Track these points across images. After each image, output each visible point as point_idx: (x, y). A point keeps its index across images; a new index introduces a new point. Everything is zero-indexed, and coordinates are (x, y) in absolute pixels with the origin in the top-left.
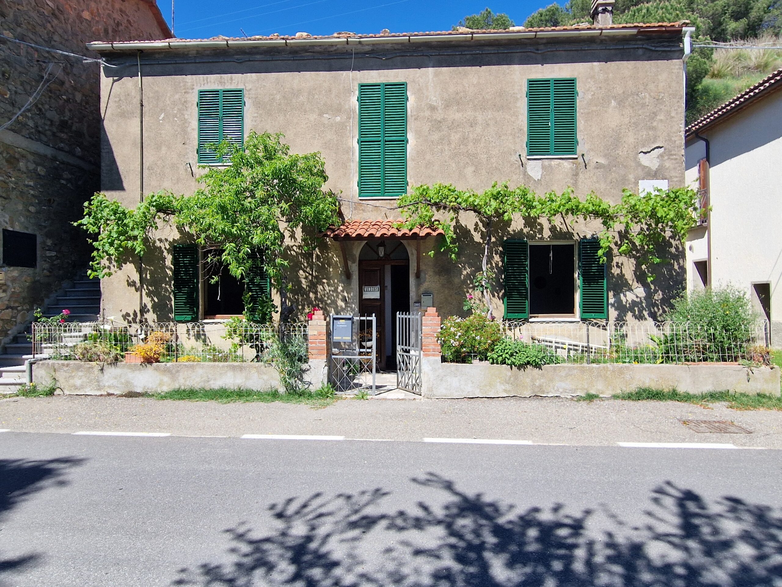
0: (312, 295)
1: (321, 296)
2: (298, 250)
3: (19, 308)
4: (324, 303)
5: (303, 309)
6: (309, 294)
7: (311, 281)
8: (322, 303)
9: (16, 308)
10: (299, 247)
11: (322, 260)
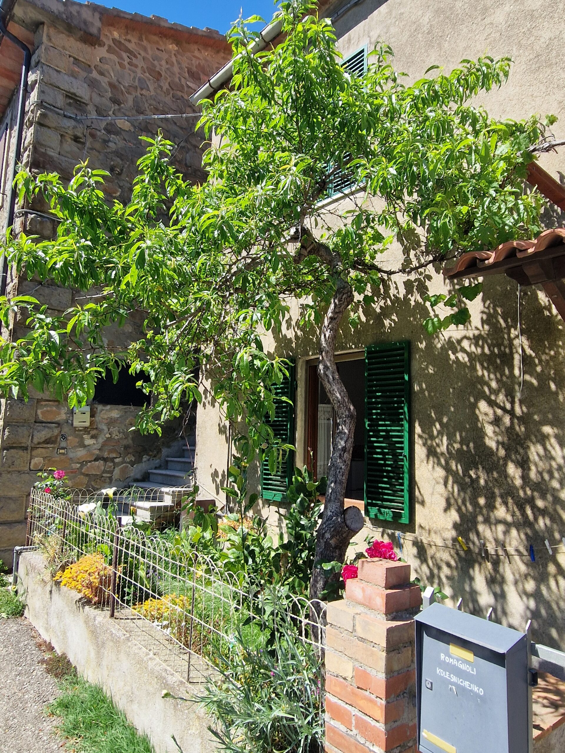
0: (512, 470)
1: (540, 473)
2: (473, 348)
3: (117, 460)
4: (549, 497)
5: (491, 506)
6: (505, 465)
7: (510, 430)
8: (543, 497)
9: (112, 460)
10: (476, 340)
11: (539, 369)
